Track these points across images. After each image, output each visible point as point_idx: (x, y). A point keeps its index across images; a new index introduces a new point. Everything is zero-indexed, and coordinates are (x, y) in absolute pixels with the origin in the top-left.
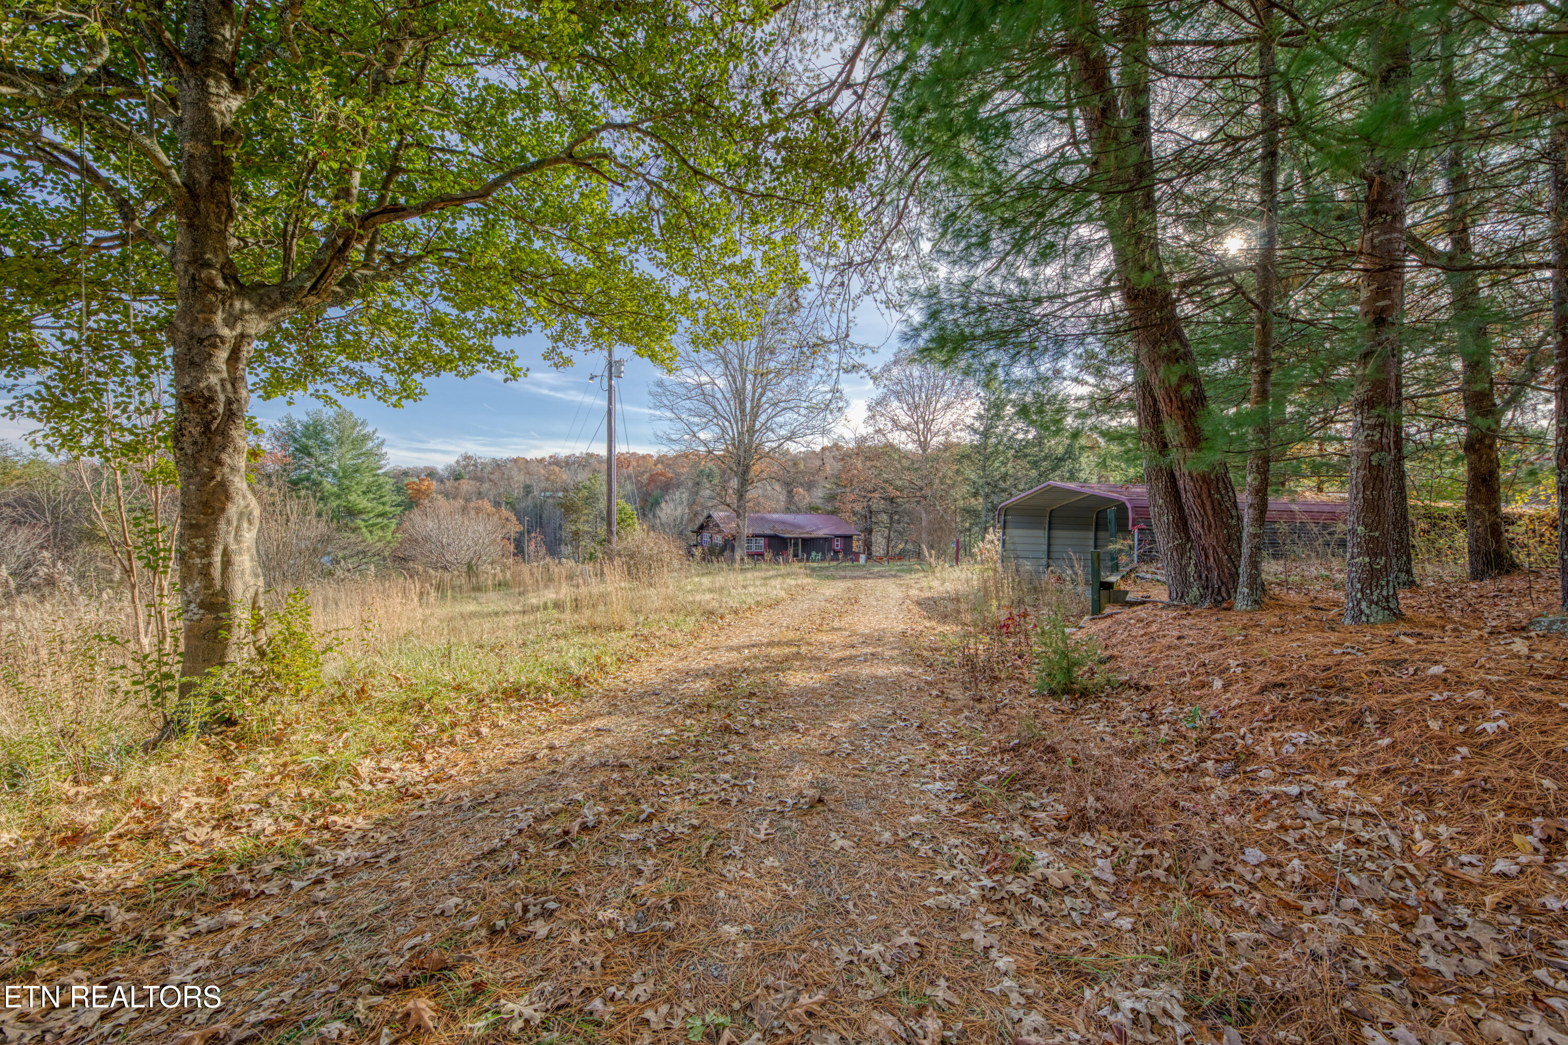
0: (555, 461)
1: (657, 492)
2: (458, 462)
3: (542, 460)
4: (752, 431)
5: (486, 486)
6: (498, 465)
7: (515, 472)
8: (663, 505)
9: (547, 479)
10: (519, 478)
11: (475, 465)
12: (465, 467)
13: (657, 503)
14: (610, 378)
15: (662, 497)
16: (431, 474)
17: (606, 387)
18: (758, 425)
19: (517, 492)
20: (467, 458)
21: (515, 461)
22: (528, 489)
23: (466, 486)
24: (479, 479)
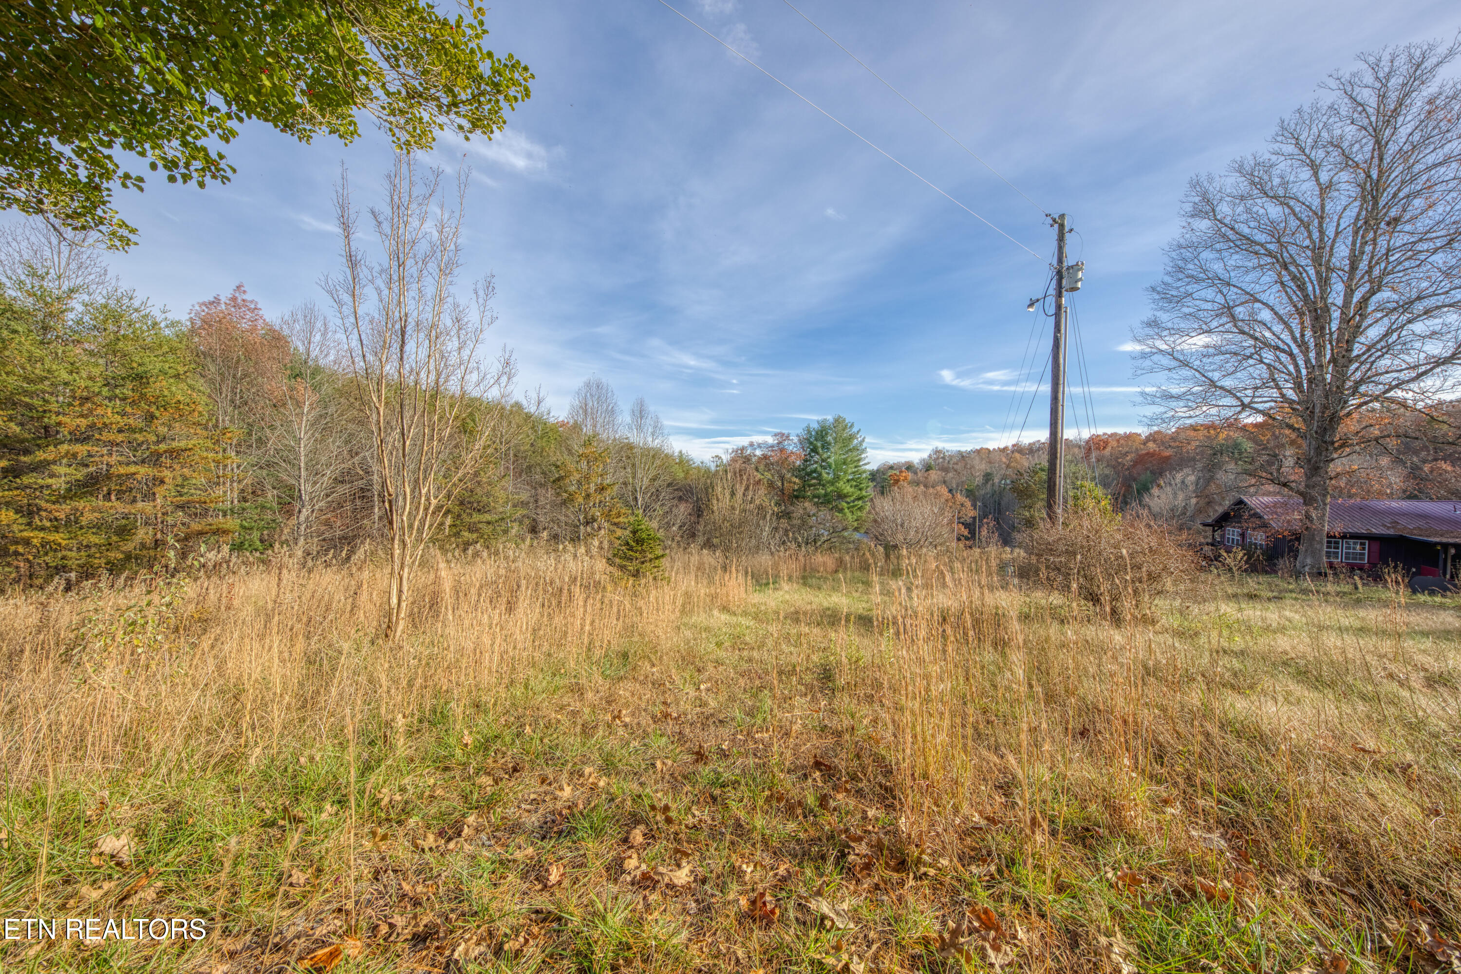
0: (1018, 449)
1: (1146, 476)
2: (930, 456)
3: (1005, 449)
4: (1341, 361)
5: (950, 475)
6: (963, 457)
7: (976, 462)
8: (1155, 491)
9: (1008, 466)
10: (981, 467)
11: (943, 458)
12: (935, 460)
13: (1145, 488)
14: (1059, 295)
15: (1154, 481)
16: (909, 467)
17: (1052, 311)
18: (1357, 349)
19: (979, 480)
20: (937, 452)
21: (978, 452)
22: (988, 477)
23: (934, 475)
24: (945, 470)
